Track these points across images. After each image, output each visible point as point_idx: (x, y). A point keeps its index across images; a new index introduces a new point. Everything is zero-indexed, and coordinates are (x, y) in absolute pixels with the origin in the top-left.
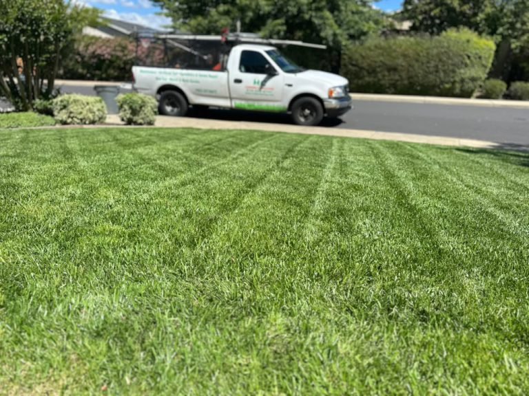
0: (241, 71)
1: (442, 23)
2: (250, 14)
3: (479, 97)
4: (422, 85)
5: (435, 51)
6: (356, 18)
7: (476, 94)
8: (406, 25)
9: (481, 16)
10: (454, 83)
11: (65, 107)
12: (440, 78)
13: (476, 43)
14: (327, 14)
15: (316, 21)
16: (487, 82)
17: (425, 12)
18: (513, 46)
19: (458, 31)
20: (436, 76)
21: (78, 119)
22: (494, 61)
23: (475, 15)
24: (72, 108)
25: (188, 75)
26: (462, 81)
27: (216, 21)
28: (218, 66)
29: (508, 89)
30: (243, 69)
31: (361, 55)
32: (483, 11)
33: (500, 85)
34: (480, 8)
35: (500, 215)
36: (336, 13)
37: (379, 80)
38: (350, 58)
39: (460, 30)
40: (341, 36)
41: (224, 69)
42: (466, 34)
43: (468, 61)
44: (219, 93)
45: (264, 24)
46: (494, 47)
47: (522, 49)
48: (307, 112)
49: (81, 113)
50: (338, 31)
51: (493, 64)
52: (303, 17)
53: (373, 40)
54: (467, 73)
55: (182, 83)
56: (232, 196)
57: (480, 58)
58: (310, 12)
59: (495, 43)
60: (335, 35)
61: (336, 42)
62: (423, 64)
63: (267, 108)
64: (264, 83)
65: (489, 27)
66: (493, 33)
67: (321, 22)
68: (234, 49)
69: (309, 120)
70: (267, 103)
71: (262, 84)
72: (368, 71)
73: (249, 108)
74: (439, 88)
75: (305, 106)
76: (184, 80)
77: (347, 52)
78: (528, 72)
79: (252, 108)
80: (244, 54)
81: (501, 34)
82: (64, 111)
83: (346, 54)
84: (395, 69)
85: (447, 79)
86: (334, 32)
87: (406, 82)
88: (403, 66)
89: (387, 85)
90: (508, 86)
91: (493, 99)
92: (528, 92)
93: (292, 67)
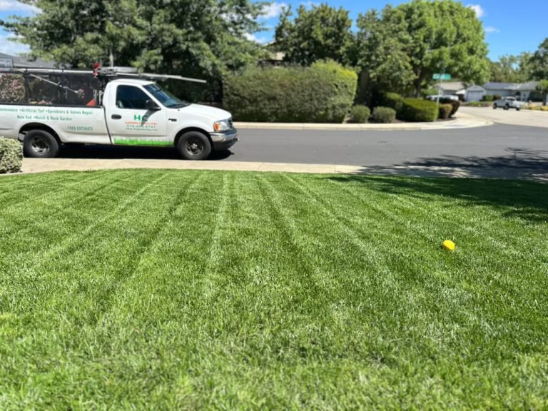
0: (119, 107)
1: (310, 55)
2: (122, 43)
3: (349, 122)
4: (300, 113)
5: (307, 82)
6: (233, 48)
7: (347, 119)
8: (280, 56)
9: (342, 50)
10: (327, 109)
12: (314, 106)
13: (341, 73)
14: (205, 45)
15: (194, 52)
16: (354, 108)
17: (295, 45)
18: (371, 76)
19: (325, 62)
20: (311, 104)
22: (357, 89)
23: (338, 48)
25: (57, 112)
26: (334, 107)
27: (85, 50)
28: (92, 102)
29: (371, 113)
30: (121, 104)
31: (242, 86)
32: (344, 45)
33: (364, 110)
34: (341, 42)
35: (362, 244)
36: (213, 44)
37: (261, 109)
38: (231, 88)
39: (327, 62)
40: (220, 66)
41: (99, 104)
42: (332, 65)
43: (336, 90)
44: (94, 131)
45: (139, 54)
46: (356, 77)
47: (379, 78)
48: (195, 146)
50: (217, 62)
51: (357, 92)
52: (180, 47)
53: (251, 70)
54: (337, 100)
55: (50, 120)
56: (127, 259)
57: (346, 86)
58: (186, 43)
59: (357, 73)
60: (214, 65)
61: (216, 72)
62: (298, 93)
63: (151, 143)
64: (145, 119)
65: (352, 58)
66: (354, 64)
67: (198, 52)
68: (109, 84)
69: (198, 154)
70: (151, 138)
71: (143, 119)
72: (249, 100)
73: (131, 144)
74: (315, 115)
75: (191, 140)
76: (51, 118)
77: (227, 82)
78: (385, 98)
79: (135, 144)
80: (121, 89)
81: (360, 65)
83: (227, 84)
84: (274, 98)
85: (321, 106)
86: (213, 63)
87: (285, 110)
88: (281, 95)
89: (269, 113)
90: (371, 111)
91: (361, 122)
92: (388, 115)
93: (173, 102)
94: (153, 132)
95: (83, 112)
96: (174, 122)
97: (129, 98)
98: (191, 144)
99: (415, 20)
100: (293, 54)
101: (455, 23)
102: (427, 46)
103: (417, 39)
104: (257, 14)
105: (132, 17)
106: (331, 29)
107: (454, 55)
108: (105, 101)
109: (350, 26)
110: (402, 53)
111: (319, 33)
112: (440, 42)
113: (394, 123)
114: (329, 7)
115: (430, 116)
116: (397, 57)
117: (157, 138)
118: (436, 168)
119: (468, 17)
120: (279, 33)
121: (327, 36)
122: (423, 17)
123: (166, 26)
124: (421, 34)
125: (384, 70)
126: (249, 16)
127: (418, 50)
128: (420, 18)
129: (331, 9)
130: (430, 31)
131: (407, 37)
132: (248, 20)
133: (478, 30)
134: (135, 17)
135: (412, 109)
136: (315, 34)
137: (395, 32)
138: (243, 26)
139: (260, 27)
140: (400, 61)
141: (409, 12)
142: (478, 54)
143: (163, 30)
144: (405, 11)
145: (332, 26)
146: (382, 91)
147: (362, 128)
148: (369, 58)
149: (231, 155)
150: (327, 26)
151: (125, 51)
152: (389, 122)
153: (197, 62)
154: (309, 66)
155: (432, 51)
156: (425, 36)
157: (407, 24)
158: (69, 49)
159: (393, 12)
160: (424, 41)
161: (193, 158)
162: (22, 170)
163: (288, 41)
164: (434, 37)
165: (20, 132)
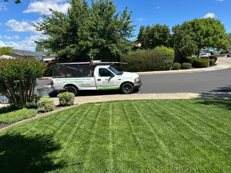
0: (100, 76)
3: (172, 69)
4: (152, 67)
5: (154, 55)
6: (123, 45)
8: (140, 45)
9: (167, 41)
10: (163, 65)
11: (44, 105)
12: (158, 64)
13: (167, 50)
14: (113, 44)
15: (109, 48)
16: (174, 64)
17: (147, 40)
18: (180, 50)
20: (156, 63)
21: (49, 109)
23: (165, 41)
24: (47, 105)
26: (166, 64)
28: (89, 75)
31: (127, 58)
32: (167, 39)
33: (179, 65)
34: (166, 38)
36: (116, 44)
37: (136, 67)
39: (161, 46)
40: (119, 52)
42: (163, 48)
43: (166, 57)
44: (91, 85)
45: (89, 50)
46: (174, 51)
47: (183, 51)
48: (127, 88)
49: (50, 106)
50: (118, 50)
51: (175, 57)
52: (104, 47)
53: (130, 53)
54: (167, 61)
57: (170, 56)
58: (107, 45)
60: (117, 52)
61: (118, 55)
62: (151, 59)
63: (111, 88)
64: (109, 80)
65: (170, 44)
66: (172, 47)
67: (111, 48)
68: (96, 68)
69: (129, 91)
70: (111, 87)
72: (131, 64)
73: (104, 89)
74: (158, 68)
75: (126, 86)
76: (76, 82)
78: (186, 58)
79: (105, 89)
80: (100, 70)
81: (175, 47)
82: (43, 107)
83: (121, 59)
84: (141, 63)
85: (160, 64)
86: (116, 51)
87: (145, 67)
88: (144, 61)
89: (139, 69)
90: (181, 64)
91: (177, 70)
92: (189, 66)
93: (118, 72)
94: (112, 85)
95: (87, 79)
96: (120, 80)
97: (103, 73)
99: (196, 27)
100: (146, 44)
101: (213, 27)
102: (202, 37)
103: (198, 34)
104: (131, 31)
105: (87, 37)
106: (162, 34)
107: (214, 40)
108: (95, 75)
109: (170, 32)
110: (192, 41)
111: (157, 36)
112: (207, 35)
113: (191, 69)
114: (160, 25)
115: (206, 65)
116: (191, 43)
117: (113, 87)
119: (218, 24)
120: (140, 36)
121: (160, 37)
123: (99, 39)
124: (199, 32)
125: (185, 48)
126: (128, 32)
127: (198, 39)
128: (198, 26)
129: (161, 26)
130: (203, 31)
131: (193, 34)
132: (127, 33)
133: (223, 28)
134: (88, 37)
135: (198, 62)
136: (156, 36)
137: (188, 33)
138: (125, 35)
139: (132, 35)
141: (193, 24)
142: (224, 38)
143: (98, 41)
144: (191, 24)
145: (162, 32)
146: (184, 56)
147: (179, 72)
148: (178, 44)
149: (139, 90)
150: (160, 32)
151: (84, 50)
152: (190, 69)
153: (110, 51)
154: (154, 49)
155: (205, 39)
156: (201, 33)
157: (193, 29)
158: (64, 51)
159: (187, 25)
160: (201, 35)
161: (127, 93)
162: (74, 104)
163: (144, 39)
164: (205, 33)
165: (64, 88)
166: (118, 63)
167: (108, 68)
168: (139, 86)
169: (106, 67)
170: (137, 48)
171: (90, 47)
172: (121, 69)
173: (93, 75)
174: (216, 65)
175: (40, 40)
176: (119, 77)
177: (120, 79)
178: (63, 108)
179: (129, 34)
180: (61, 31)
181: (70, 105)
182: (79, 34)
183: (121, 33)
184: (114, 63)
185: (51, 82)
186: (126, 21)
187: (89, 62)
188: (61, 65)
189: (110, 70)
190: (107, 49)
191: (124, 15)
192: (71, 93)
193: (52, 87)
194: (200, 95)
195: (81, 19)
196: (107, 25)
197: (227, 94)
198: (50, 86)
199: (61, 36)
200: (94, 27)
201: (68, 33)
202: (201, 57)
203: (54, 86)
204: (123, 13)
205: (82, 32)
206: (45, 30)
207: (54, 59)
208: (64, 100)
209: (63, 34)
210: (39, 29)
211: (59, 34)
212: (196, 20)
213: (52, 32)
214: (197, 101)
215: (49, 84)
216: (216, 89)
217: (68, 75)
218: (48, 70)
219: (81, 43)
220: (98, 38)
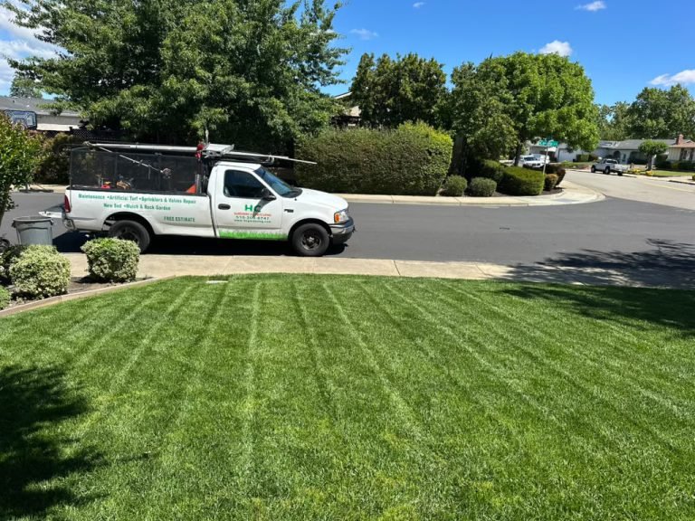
0: (227, 195)
1: (394, 112)
3: (443, 194)
4: (386, 182)
5: (396, 147)
6: (307, 105)
7: (440, 191)
8: (356, 112)
9: (434, 109)
10: (418, 180)
11: (33, 274)
12: (404, 176)
13: (434, 137)
14: (274, 100)
15: (263, 108)
16: (449, 178)
17: (378, 101)
18: (469, 141)
19: (415, 124)
20: (399, 172)
21: (53, 288)
22: (453, 156)
23: (429, 107)
24: (45, 275)
25: (153, 200)
26: (426, 177)
28: (191, 190)
29: (469, 183)
31: (317, 149)
32: (435, 103)
33: (461, 181)
34: (433, 99)
36: (283, 98)
37: (340, 177)
38: (304, 152)
39: (417, 123)
40: (293, 126)
42: (423, 128)
43: (430, 158)
44: (197, 222)
45: (197, 111)
46: (451, 141)
47: (476, 143)
48: (311, 239)
49: (57, 279)
50: (289, 120)
51: (452, 159)
52: (245, 103)
53: (327, 132)
54: (430, 169)
55: (144, 209)
57: (440, 153)
58: (254, 99)
59: (452, 137)
60: (284, 124)
61: (288, 134)
62: (385, 159)
63: (262, 236)
64: (257, 209)
65: (443, 120)
66: (448, 127)
67: (269, 110)
68: (214, 169)
69: (314, 249)
70: (263, 231)
71: (255, 210)
72: (327, 167)
73: (239, 237)
74: (405, 186)
75: (307, 234)
76: (146, 207)
77: (300, 145)
78: (483, 165)
79: (243, 237)
80: (229, 174)
81: (456, 128)
82: (31, 280)
83: (299, 148)
84: (356, 165)
85: (411, 176)
86: (284, 122)
87: (369, 180)
88: (365, 162)
89: (349, 183)
90: (469, 182)
91: (458, 196)
92: (488, 187)
93: (286, 189)
94: (265, 225)
95: (185, 201)
96: (290, 214)
97: (238, 186)
98: (307, 236)
99: (518, 77)
100: (374, 110)
101: (563, 83)
102: (531, 107)
103: (520, 99)
104: (333, 64)
105: (192, 67)
106: (422, 84)
107: (561, 119)
108: (211, 189)
109: (444, 82)
110: (504, 115)
111: (408, 89)
112: (545, 103)
113: (495, 196)
114: (419, 58)
115: (536, 189)
116: (501, 121)
117: (268, 232)
118: (589, 270)
119: (575, 75)
120: (358, 85)
121: (416, 93)
122: (526, 74)
123: (232, 79)
124: (525, 93)
125: (484, 134)
126: (324, 66)
127: (521, 111)
128: (523, 75)
129: (421, 61)
130: (534, 89)
131: (509, 96)
132: (321, 69)
133: (587, 89)
134: (197, 68)
135: (515, 180)
136: (404, 90)
137: (495, 90)
138: (315, 77)
139: (336, 78)
140: (504, 126)
141: (510, 67)
142: (587, 118)
143: (229, 83)
144: (505, 66)
145: (423, 81)
146: (479, 158)
147: (461, 203)
148: (465, 120)
149: (346, 248)
150: (416, 80)
151: (180, 107)
152: (490, 196)
153: (263, 120)
154: (396, 128)
155: (538, 113)
156: (528, 96)
157: (508, 81)
158: (112, 104)
159: (494, 67)
160: (528, 102)
161: (310, 253)
162: (138, 275)
163: (369, 96)
164: (539, 97)
165: (105, 223)
166: (287, 158)
167: (256, 172)
168: (347, 236)
169: (250, 168)
170: (348, 119)
171: (200, 101)
172: (295, 180)
173: (204, 191)
174: (560, 190)
175: (28, 60)
176: (289, 202)
177: (292, 211)
178: (98, 289)
179: (325, 72)
180: (106, 39)
181: (122, 281)
182: (166, 54)
183: (302, 66)
184: (273, 157)
185: (63, 201)
186: (319, 31)
187: (195, 149)
188: (97, 148)
189: (262, 177)
190: (254, 112)
191: (313, 14)
192: (129, 242)
193: (66, 218)
194: (511, 272)
195: (173, 7)
196: (257, 37)
197: (581, 272)
198: (57, 215)
199: (102, 52)
200: (218, 38)
201: (129, 46)
202: (525, 166)
203: (70, 215)
204: (311, 6)
205: (176, 49)
206: (48, 26)
207: (75, 127)
208: (104, 261)
209: (112, 49)
210: (25, 21)
211: (98, 47)
212: (519, 55)
213: (73, 35)
214: (503, 286)
215: (53, 209)
216: (555, 257)
217: (121, 182)
218: (54, 163)
219: (171, 82)
220: (228, 75)
